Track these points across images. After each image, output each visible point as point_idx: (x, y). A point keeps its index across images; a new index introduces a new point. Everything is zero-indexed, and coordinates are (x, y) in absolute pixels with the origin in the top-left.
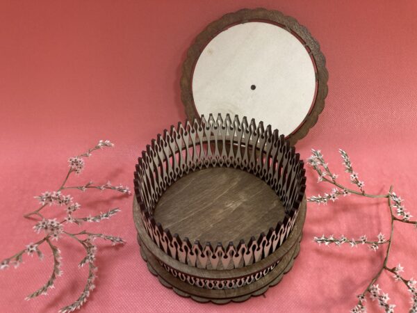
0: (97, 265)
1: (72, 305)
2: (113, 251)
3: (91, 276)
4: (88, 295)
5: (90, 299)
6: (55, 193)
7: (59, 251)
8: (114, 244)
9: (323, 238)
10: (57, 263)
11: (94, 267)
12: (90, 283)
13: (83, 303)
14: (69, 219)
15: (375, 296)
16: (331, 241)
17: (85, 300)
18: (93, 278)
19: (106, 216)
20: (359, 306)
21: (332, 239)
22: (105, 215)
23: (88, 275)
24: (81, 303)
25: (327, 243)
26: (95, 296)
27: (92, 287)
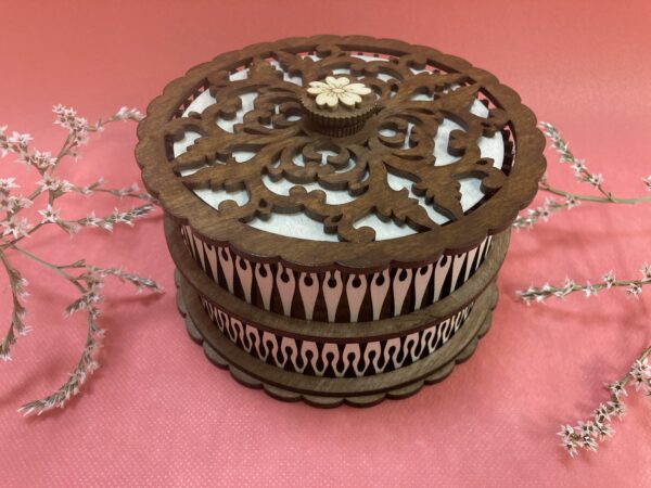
0: (104, 327)
1: (48, 399)
2: (138, 308)
3: (90, 343)
4: (82, 380)
5: (87, 389)
6: (16, 134)
7: (25, 282)
8: (140, 291)
9: (531, 290)
10: (18, 308)
11: (99, 329)
12: (87, 358)
13: (71, 395)
14: (49, 215)
15: (640, 380)
16: (548, 293)
17: (76, 390)
18: (96, 348)
19: (126, 218)
20: (611, 404)
21: (547, 288)
22: (124, 214)
23: (86, 342)
24: (68, 396)
25: (539, 298)
26: (97, 386)
27: (93, 366)
